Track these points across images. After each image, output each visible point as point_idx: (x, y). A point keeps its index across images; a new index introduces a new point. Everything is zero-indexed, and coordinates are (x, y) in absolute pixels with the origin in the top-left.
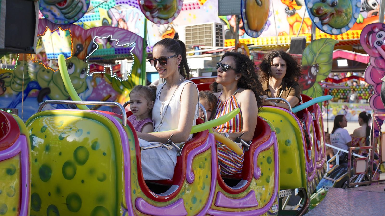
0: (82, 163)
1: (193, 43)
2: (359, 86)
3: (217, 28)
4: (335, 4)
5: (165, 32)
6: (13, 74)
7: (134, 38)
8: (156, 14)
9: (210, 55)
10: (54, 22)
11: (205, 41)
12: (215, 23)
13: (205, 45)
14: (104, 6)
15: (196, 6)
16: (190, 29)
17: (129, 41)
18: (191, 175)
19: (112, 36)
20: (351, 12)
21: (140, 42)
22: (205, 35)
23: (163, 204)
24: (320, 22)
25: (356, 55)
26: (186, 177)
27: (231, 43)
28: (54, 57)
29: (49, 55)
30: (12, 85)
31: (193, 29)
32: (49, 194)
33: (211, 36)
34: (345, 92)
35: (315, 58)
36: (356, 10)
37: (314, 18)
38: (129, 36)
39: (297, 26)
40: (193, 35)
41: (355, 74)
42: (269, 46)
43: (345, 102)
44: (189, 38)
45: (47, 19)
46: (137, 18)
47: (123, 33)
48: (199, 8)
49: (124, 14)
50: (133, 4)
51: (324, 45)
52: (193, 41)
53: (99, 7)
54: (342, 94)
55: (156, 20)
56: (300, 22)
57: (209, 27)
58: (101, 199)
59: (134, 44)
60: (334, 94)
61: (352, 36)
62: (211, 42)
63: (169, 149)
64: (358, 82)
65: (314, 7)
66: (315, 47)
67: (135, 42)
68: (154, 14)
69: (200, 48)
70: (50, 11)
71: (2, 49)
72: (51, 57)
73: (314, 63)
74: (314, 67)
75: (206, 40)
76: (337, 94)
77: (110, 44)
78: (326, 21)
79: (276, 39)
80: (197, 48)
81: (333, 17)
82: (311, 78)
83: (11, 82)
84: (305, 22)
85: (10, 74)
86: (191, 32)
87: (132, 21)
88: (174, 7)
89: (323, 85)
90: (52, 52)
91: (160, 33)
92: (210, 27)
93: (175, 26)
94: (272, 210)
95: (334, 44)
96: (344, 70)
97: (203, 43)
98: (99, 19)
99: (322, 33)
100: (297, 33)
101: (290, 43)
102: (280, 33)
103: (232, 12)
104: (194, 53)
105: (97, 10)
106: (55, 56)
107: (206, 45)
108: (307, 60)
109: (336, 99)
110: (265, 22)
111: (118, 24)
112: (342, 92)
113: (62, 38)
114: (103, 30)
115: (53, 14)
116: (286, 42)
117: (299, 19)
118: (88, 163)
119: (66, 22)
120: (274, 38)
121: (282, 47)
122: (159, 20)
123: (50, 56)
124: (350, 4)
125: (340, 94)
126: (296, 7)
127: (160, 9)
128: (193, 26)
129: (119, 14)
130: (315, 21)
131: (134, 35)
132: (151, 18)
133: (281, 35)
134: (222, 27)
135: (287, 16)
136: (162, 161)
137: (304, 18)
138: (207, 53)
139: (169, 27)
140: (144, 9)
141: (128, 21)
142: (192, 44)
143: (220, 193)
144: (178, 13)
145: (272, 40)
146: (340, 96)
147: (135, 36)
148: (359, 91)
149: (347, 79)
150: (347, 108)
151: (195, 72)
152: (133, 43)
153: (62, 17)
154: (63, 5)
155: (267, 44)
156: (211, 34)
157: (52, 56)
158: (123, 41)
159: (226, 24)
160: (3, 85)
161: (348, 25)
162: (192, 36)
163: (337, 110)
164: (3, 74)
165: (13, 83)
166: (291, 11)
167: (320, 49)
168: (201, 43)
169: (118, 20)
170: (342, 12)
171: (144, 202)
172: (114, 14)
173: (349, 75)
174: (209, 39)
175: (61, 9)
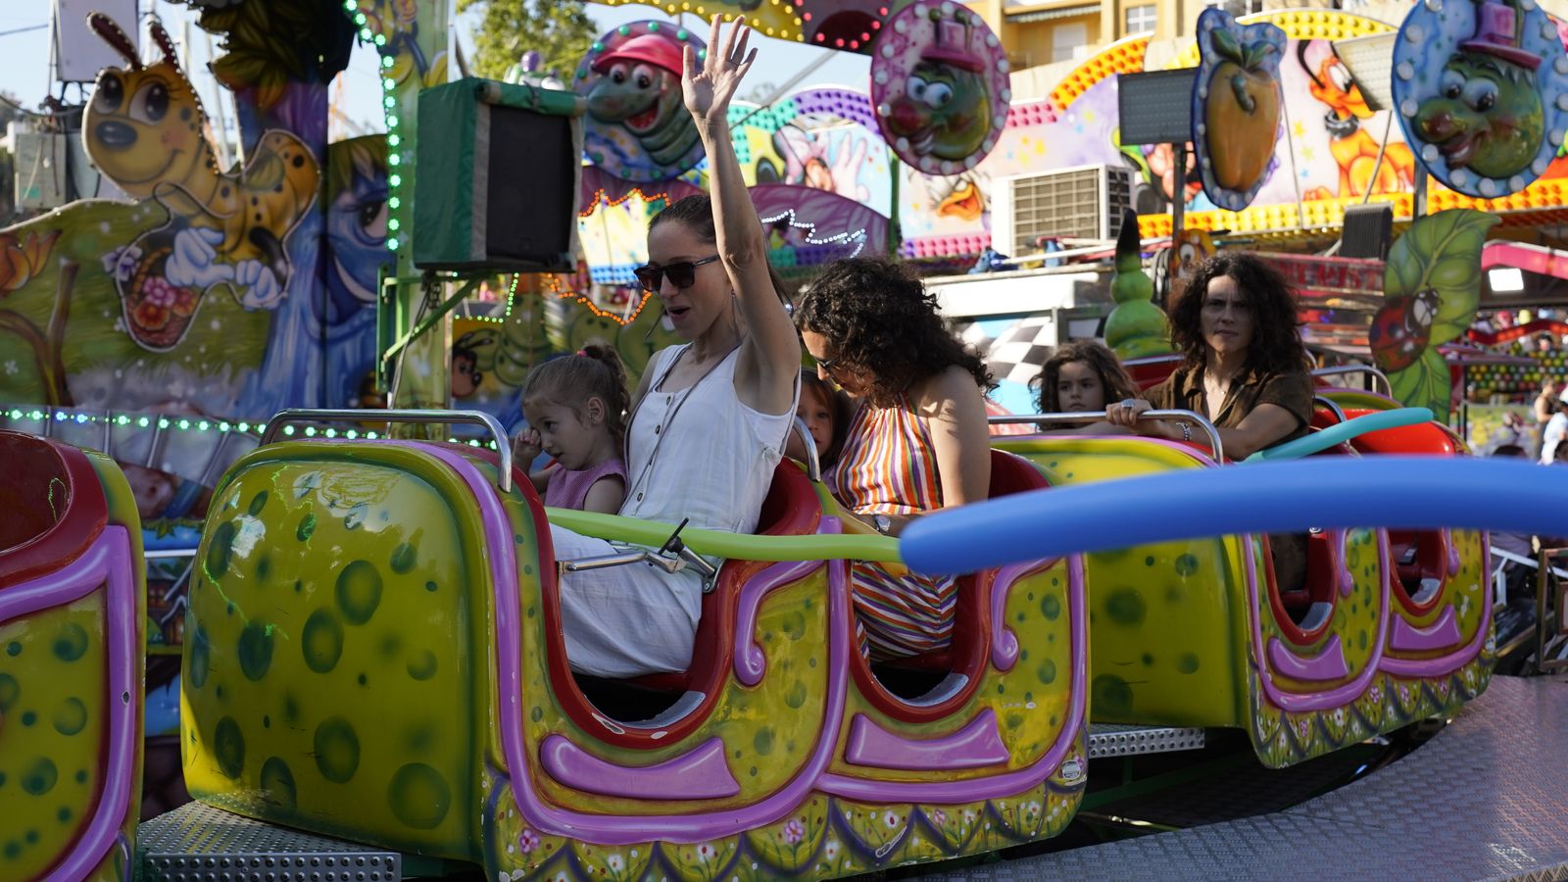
0: (361, 616)
1: (1038, 230)
2: (1558, 351)
3: (1114, 181)
4: (1490, 104)
5: (950, 195)
6: (500, 334)
7: (860, 219)
8: (927, 144)
9: (1093, 266)
10: (619, 175)
11: (1075, 222)
12: (1107, 166)
13: (1075, 234)
14: (762, 122)
15: (1044, 114)
16: (1030, 188)
17: (845, 228)
18: (753, 657)
19: (793, 215)
20: (1541, 126)
21: (880, 232)
22: (1075, 204)
23: (644, 757)
24: (1442, 160)
25: (1552, 256)
26: (735, 665)
27: (1153, 225)
28: (612, 278)
29: (596, 271)
30: (499, 367)
31: (1037, 187)
32: (267, 722)
33: (1095, 208)
34: (1513, 369)
35: (1427, 273)
36: (1556, 119)
37: (1422, 149)
38: (846, 214)
39: (1363, 170)
40: (1038, 205)
41: (1543, 314)
42: (1275, 235)
43: (1511, 401)
44: (1027, 216)
45: (601, 165)
46: (863, 156)
47: (828, 205)
48: (1054, 119)
49: (822, 142)
50: (849, 113)
51: (1456, 232)
52: (1038, 224)
53: (745, 124)
54: (1503, 378)
55: (928, 162)
56: (1375, 157)
57: (1089, 179)
58: (420, 738)
59: (859, 235)
60: (1478, 377)
61: (1539, 196)
62: (1095, 227)
63: (671, 568)
64: (1555, 339)
65: (1422, 115)
66: (1425, 238)
67: (863, 231)
68: (921, 145)
69: (1060, 245)
70: (608, 142)
71: (481, 262)
72: (604, 279)
73: (1423, 287)
74: (1423, 300)
75: (1080, 219)
76: (1488, 376)
77: (782, 236)
78: (1462, 153)
79: (1298, 213)
80: (1051, 245)
81: (1481, 145)
82: (1415, 335)
83: (493, 357)
84: (1387, 156)
85: (492, 332)
86: (1033, 196)
87: (846, 165)
88: (982, 121)
89: (1449, 353)
90: (606, 263)
91: (933, 199)
92: (1092, 180)
93: (980, 176)
94: (1061, 776)
95: (1484, 225)
96: (1510, 303)
97: (1069, 229)
98: (748, 160)
99: (1444, 191)
100: (1360, 190)
101: (1341, 224)
102: (1310, 193)
103: (1164, 134)
104: (1044, 261)
105: (741, 134)
106: (616, 274)
107: (1079, 235)
108: (1401, 277)
109: (1484, 392)
110: (1265, 161)
111: (805, 174)
112: (1503, 369)
113: (637, 219)
114: (767, 196)
115: (617, 152)
116: (1327, 221)
117: (1369, 148)
118: (379, 615)
119: (657, 174)
120: (1290, 208)
121: (1314, 236)
122: (936, 162)
123: (600, 275)
124: (1535, 101)
125: (1497, 377)
126: (1362, 111)
127: (940, 128)
128: (1038, 179)
129: (809, 143)
130: (1424, 157)
131: (860, 209)
132: (913, 159)
133: (1311, 199)
134: (1127, 179)
135: (1332, 139)
136: (649, 610)
137: (1385, 145)
138: (1083, 259)
139: (960, 180)
140: (891, 129)
141: (835, 163)
142: (1034, 233)
143: (864, 718)
144: (995, 138)
145: (1283, 215)
146: (1497, 382)
147: (863, 213)
148: (1557, 368)
149: (1520, 331)
150: (1520, 424)
151: (1048, 319)
152: (858, 233)
153: (645, 159)
154: (648, 123)
155: (1269, 226)
156: (1095, 202)
157: (608, 274)
158: (826, 227)
159: (1139, 168)
160: (474, 366)
161: (1529, 166)
162: (1034, 209)
163: (1486, 430)
164: (473, 334)
165: (502, 360)
166: (1343, 122)
167: (1440, 243)
168: (1062, 230)
169: (804, 162)
170: (1510, 127)
171: (573, 748)
172: (792, 143)
173: (1524, 317)
174: (1088, 215)
175: (639, 136)
